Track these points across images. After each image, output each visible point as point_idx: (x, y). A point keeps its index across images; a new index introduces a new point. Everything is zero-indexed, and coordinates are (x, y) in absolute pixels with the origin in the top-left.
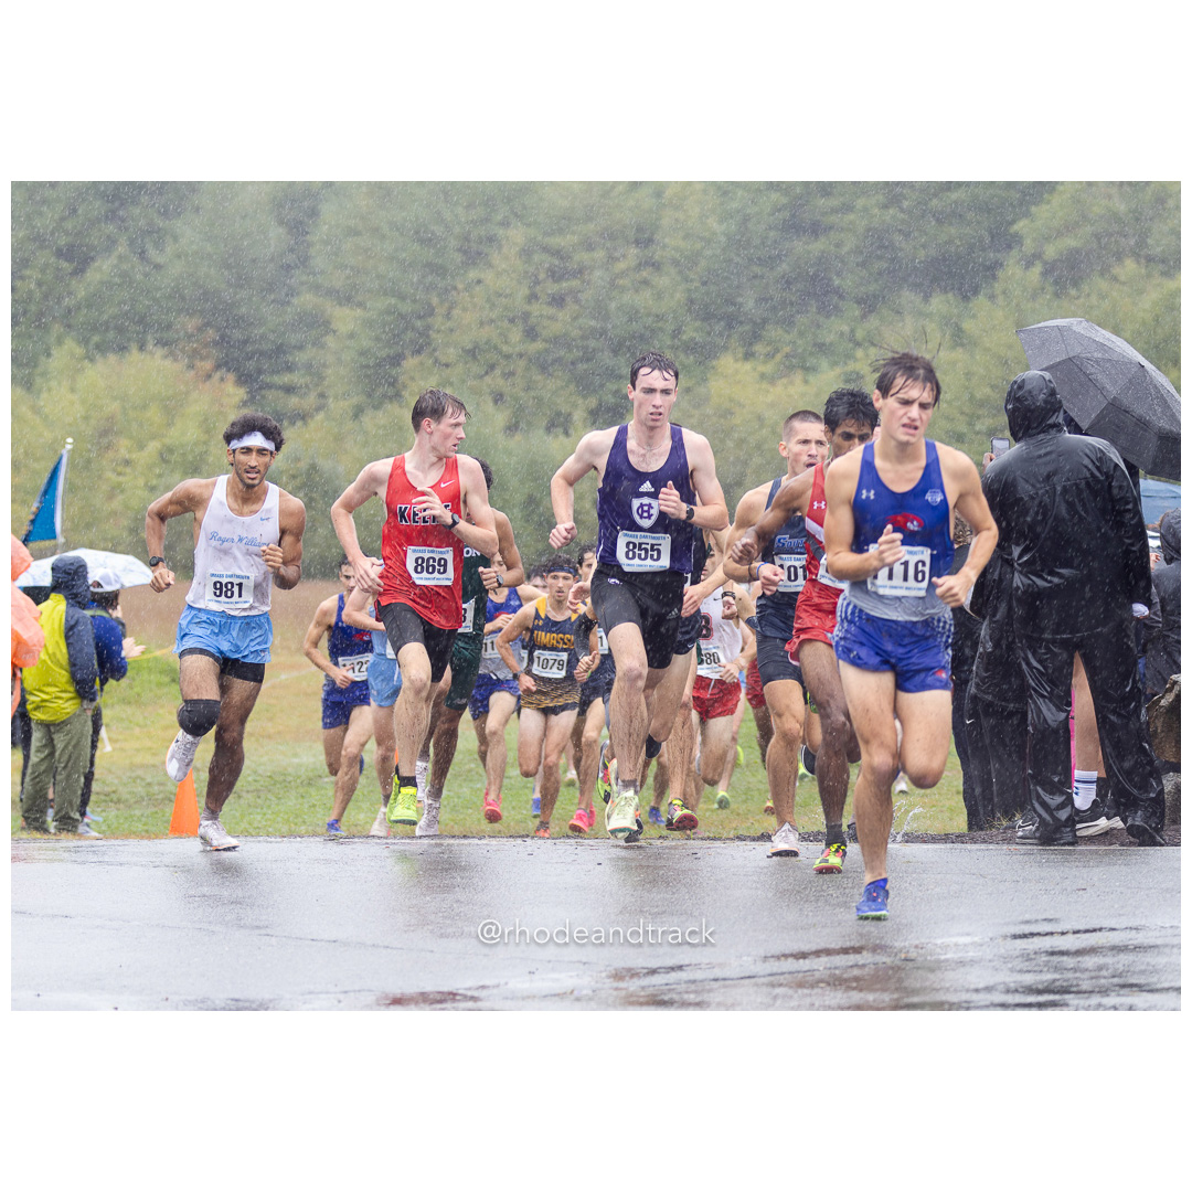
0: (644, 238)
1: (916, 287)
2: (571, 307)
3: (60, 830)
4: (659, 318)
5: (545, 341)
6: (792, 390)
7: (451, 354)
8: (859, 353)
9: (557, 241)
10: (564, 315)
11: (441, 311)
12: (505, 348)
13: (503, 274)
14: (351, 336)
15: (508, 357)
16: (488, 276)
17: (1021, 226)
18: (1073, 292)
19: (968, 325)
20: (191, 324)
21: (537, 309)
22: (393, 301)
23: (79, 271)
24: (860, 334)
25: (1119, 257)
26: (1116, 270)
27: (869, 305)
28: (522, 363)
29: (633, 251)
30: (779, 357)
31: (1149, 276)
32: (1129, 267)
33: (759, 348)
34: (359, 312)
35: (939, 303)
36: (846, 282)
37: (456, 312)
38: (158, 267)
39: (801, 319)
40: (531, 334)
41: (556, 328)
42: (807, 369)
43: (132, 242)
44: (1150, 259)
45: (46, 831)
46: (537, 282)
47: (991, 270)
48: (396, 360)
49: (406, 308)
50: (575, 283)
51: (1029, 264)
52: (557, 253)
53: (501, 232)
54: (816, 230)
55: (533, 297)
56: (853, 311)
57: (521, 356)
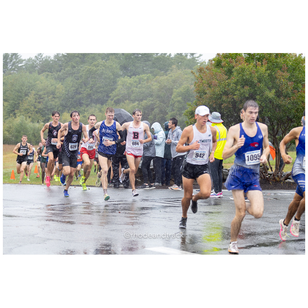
0: (53, 93)
1: (94, 103)
2: (42, 104)
4: (55, 106)
5: (37, 108)
7: (22, 110)
8: (86, 113)
9: (39, 93)
10: (40, 105)
11: (21, 103)
12: (31, 110)
13: (31, 98)
14: (7, 107)
16: (29, 99)
17: (110, 95)
18: (118, 105)
19: (102, 109)
21: (36, 104)
22: (14, 101)
24: (86, 110)
25: (126, 100)
26: (125, 102)
27: (87, 106)
28: (34, 112)
29: (52, 95)
31: (130, 103)
32: (127, 101)
34: (8, 103)
35: (98, 106)
36: (84, 102)
37: (23, 103)
39: (77, 107)
40: (35, 108)
44: (130, 100)
46: (36, 99)
47: (106, 101)
48: (14, 111)
50: (42, 100)
51: (112, 100)
52: (40, 96)
53: (31, 92)
54: (80, 93)
55: (35, 102)
56: (85, 106)
57: (34, 111)
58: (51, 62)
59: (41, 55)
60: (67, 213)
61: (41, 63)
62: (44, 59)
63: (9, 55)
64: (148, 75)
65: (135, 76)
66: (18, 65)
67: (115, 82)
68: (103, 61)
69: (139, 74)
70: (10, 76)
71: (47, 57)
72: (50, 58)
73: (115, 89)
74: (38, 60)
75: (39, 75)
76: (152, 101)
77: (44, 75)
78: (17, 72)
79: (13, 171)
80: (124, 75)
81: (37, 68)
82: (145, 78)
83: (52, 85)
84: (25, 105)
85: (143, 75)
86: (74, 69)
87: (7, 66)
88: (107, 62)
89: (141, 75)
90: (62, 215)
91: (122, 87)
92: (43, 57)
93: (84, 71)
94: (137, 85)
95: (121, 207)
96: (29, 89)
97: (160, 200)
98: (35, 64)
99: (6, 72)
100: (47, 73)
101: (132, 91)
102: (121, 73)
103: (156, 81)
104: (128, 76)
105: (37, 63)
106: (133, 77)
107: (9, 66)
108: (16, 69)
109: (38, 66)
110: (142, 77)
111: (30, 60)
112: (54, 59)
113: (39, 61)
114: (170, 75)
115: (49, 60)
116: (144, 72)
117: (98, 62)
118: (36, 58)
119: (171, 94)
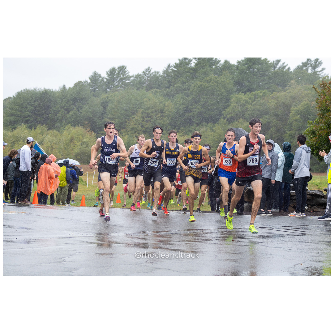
0: (162, 112)
1: (206, 122)
2: (149, 123)
3: (62, 205)
4: (164, 125)
5: (145, 128)
6: (185, 138)
7: (129, 129)
9: (147, 111)
10: (148, 124)
11: (128, 122)
12: (138, 129)
13: (138, 117)
15: (138, 130)
16: (136, 117)
17: (223, 112)
18: (232, 124)
19: (214, 128)
20: (86, 122)
21: (143, 122)
22: (119, 120)
23: (68, 113)
24: (196, 129)
25: (239, 118)
26: (239, 120)
27: (198, 124)
28: (141, 132)
29: (160, 114)
30: (183, 132)
31: (244, 121)
32: (241, 119)
33: (179, 131)
35: (210, 124)
36: (195, 120)
37: (130, 122)
38: (81, 113)
39: (187, 126)
40: (142, 127)
41: (147, 126)
42: (187, 134)
43: (77, 108)
44: (245, 118)
45: (60, 205)
46: (144, 118)
47: (219, 119)
49: (122, 121)
50: (150, 118)
51: (224, 118)
52: (147, 114)
53: (138, 110)
54: (190, 111)
55: (143, 121)
56: (195, 125)
57: (141, 130)
58: (160, 78)
59: (149, 71)
60: (176, 241)
61: (149, 79)
62: (152, 75)
63: (116, 71)
64: (264, 91)
65: (250, 92)
66: (125, 81)
67: (228, 100)
68: (216, 76)
69: (255, 90)
70: (117, 92)
71: (155, 73)
72: (159, 73)
73: (228, 106)
74: (146, 75)
75: (146, 91)
76: (269, 119)
77: (152, 92)
78: (124, 89)
79: (119, 194)
80: (238, 91)
81: (144, 84)
82: (261, 94)
83: (161, 103)
84: (131, 124)
85: (259, 91)
86: (184, 85)
87: (114, 82)
88: (220, 77)
89: (256, 91)
90: (171, 242)
91: (235, 104)
92: (152, 72)
93: (195, 87)
94: (252, 102)
95: (235, 234)
96: (136, 107)
97: (278, 228)
98: (143, 80)
99: (112, 89)
100: (156, 89)
101: (247, 109)
102: (235, 89)
103: (273, 98)
104: (243, 92)
105: (145, 79)
106: (248, 93)
107: (115, 82)
108: (123, 86)
109: (146, 82)
110: (257, 93)
111: (138, 76)
112: (163, 75)
113: (147, 77)
114: (288, 91)
115: (158, 75)
116: (259, 88)
117: (210, 77)
118: (143, 74)
119: (290, 112)
